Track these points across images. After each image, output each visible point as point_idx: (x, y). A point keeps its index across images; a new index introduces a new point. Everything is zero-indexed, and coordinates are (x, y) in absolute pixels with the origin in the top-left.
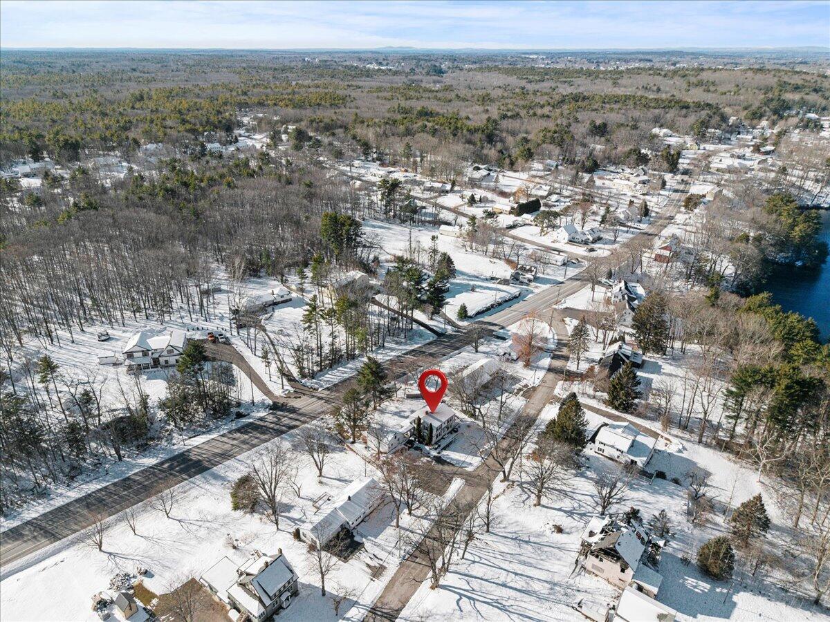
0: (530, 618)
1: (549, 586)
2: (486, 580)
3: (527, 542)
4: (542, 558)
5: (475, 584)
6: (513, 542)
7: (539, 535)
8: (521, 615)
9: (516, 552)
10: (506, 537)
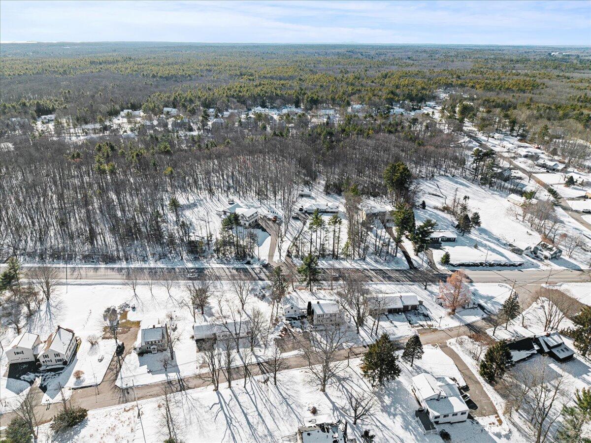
0: (234, 438)
1: (266, 433)
2: (240, 405)
3: (288, 404)
4: (284, 418)
5: (234, 402)
6: (282, 399)
7: (299, 406)
8: (232, 434)
9: (275, 405)
10: (281, 394)
